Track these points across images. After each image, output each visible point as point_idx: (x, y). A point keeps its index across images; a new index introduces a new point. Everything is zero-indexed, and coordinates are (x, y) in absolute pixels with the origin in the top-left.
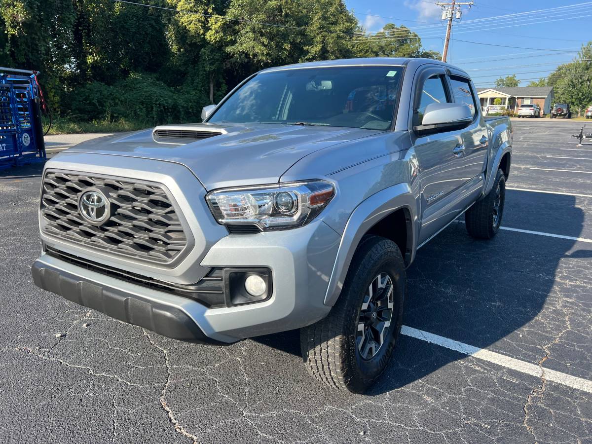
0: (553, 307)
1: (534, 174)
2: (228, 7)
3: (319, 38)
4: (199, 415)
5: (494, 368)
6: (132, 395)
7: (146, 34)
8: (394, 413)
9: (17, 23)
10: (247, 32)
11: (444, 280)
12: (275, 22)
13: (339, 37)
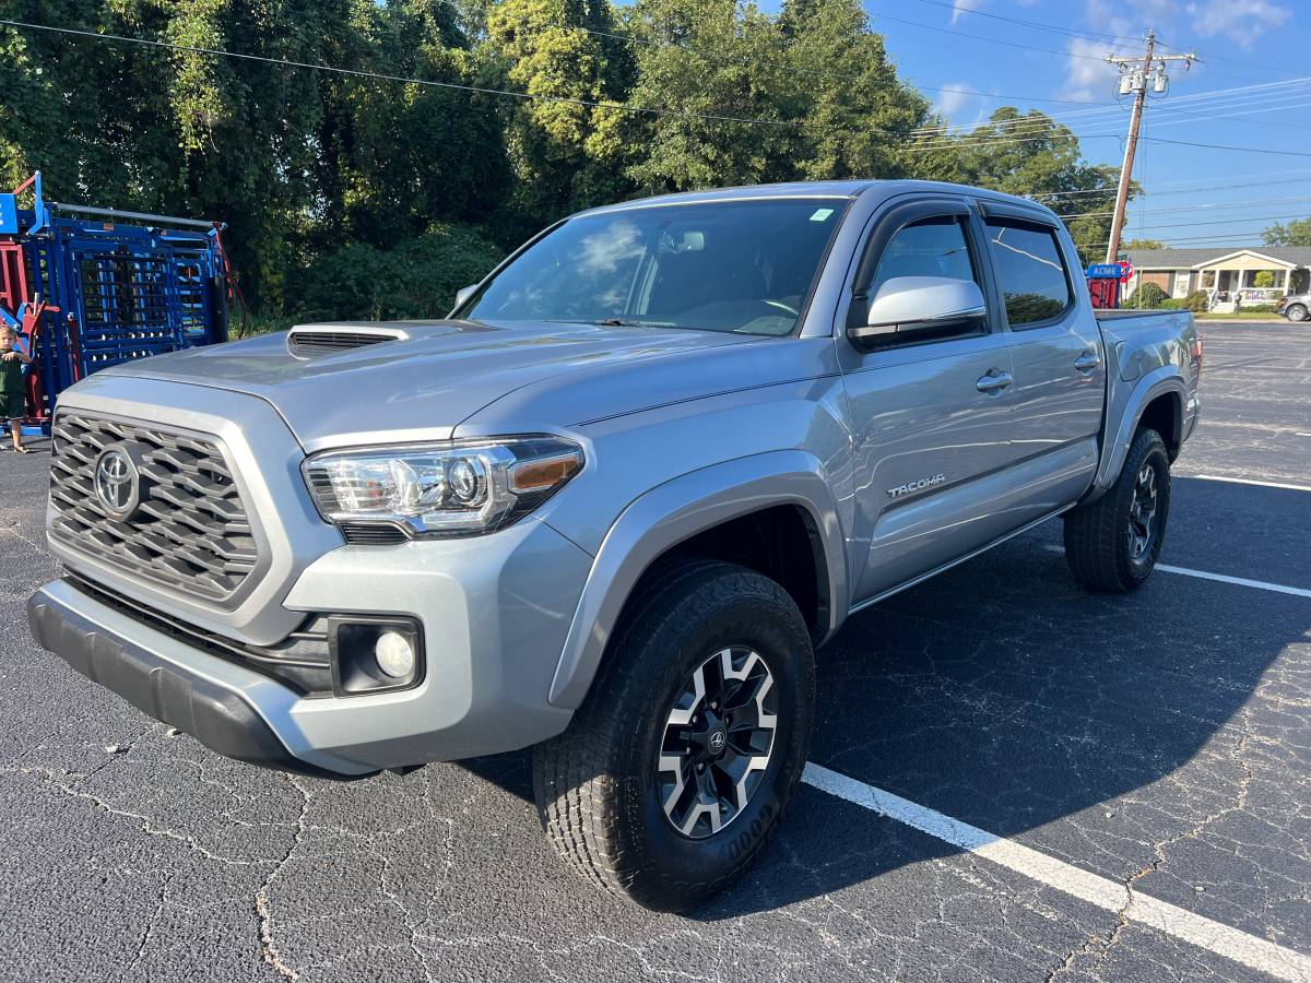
0: (1220, 754)
1: (1302, 448)
2: (633, 84)
3: (829, 144)
4: (320, 931)
5: (1013, 882)
6: (204, 879)
7: (465, 143)
8: (736, 964)
9: (204, 126)
10: (673, 135)
11: (977, 680)
12: (731, 112)
13: (875, 140)
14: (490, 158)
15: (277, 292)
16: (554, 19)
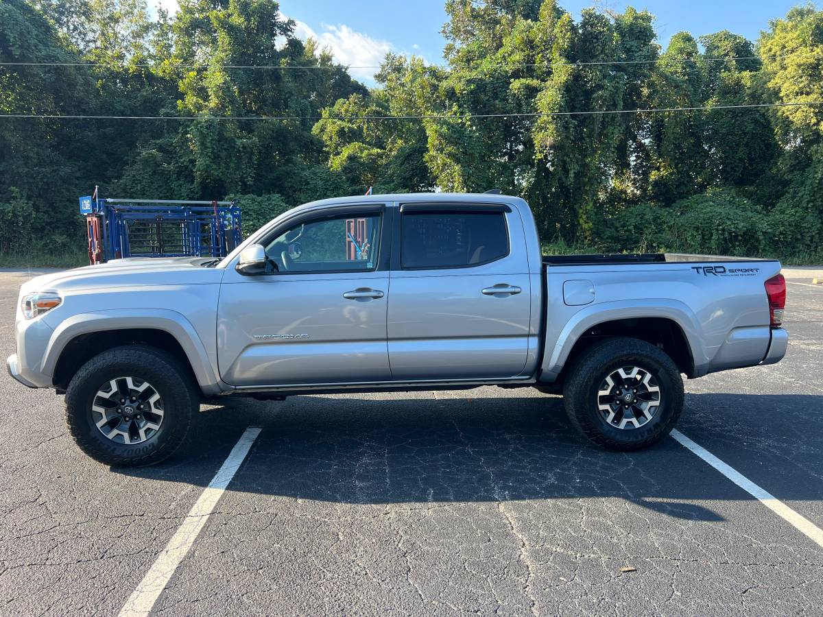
7: (744, 133)
9: (545, 146)
14: (764, 141)
15: (588, 233)
16: (804, 41)
